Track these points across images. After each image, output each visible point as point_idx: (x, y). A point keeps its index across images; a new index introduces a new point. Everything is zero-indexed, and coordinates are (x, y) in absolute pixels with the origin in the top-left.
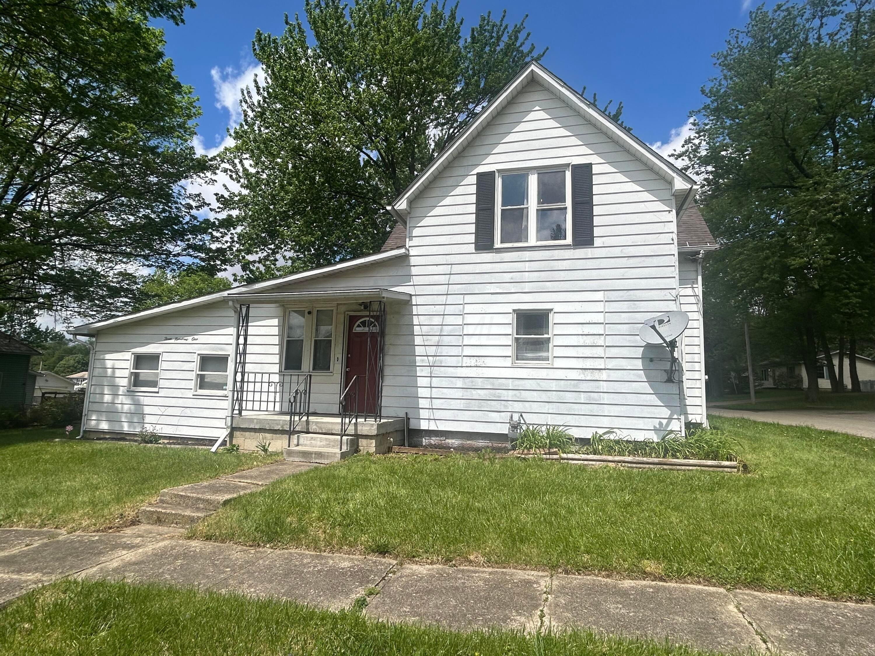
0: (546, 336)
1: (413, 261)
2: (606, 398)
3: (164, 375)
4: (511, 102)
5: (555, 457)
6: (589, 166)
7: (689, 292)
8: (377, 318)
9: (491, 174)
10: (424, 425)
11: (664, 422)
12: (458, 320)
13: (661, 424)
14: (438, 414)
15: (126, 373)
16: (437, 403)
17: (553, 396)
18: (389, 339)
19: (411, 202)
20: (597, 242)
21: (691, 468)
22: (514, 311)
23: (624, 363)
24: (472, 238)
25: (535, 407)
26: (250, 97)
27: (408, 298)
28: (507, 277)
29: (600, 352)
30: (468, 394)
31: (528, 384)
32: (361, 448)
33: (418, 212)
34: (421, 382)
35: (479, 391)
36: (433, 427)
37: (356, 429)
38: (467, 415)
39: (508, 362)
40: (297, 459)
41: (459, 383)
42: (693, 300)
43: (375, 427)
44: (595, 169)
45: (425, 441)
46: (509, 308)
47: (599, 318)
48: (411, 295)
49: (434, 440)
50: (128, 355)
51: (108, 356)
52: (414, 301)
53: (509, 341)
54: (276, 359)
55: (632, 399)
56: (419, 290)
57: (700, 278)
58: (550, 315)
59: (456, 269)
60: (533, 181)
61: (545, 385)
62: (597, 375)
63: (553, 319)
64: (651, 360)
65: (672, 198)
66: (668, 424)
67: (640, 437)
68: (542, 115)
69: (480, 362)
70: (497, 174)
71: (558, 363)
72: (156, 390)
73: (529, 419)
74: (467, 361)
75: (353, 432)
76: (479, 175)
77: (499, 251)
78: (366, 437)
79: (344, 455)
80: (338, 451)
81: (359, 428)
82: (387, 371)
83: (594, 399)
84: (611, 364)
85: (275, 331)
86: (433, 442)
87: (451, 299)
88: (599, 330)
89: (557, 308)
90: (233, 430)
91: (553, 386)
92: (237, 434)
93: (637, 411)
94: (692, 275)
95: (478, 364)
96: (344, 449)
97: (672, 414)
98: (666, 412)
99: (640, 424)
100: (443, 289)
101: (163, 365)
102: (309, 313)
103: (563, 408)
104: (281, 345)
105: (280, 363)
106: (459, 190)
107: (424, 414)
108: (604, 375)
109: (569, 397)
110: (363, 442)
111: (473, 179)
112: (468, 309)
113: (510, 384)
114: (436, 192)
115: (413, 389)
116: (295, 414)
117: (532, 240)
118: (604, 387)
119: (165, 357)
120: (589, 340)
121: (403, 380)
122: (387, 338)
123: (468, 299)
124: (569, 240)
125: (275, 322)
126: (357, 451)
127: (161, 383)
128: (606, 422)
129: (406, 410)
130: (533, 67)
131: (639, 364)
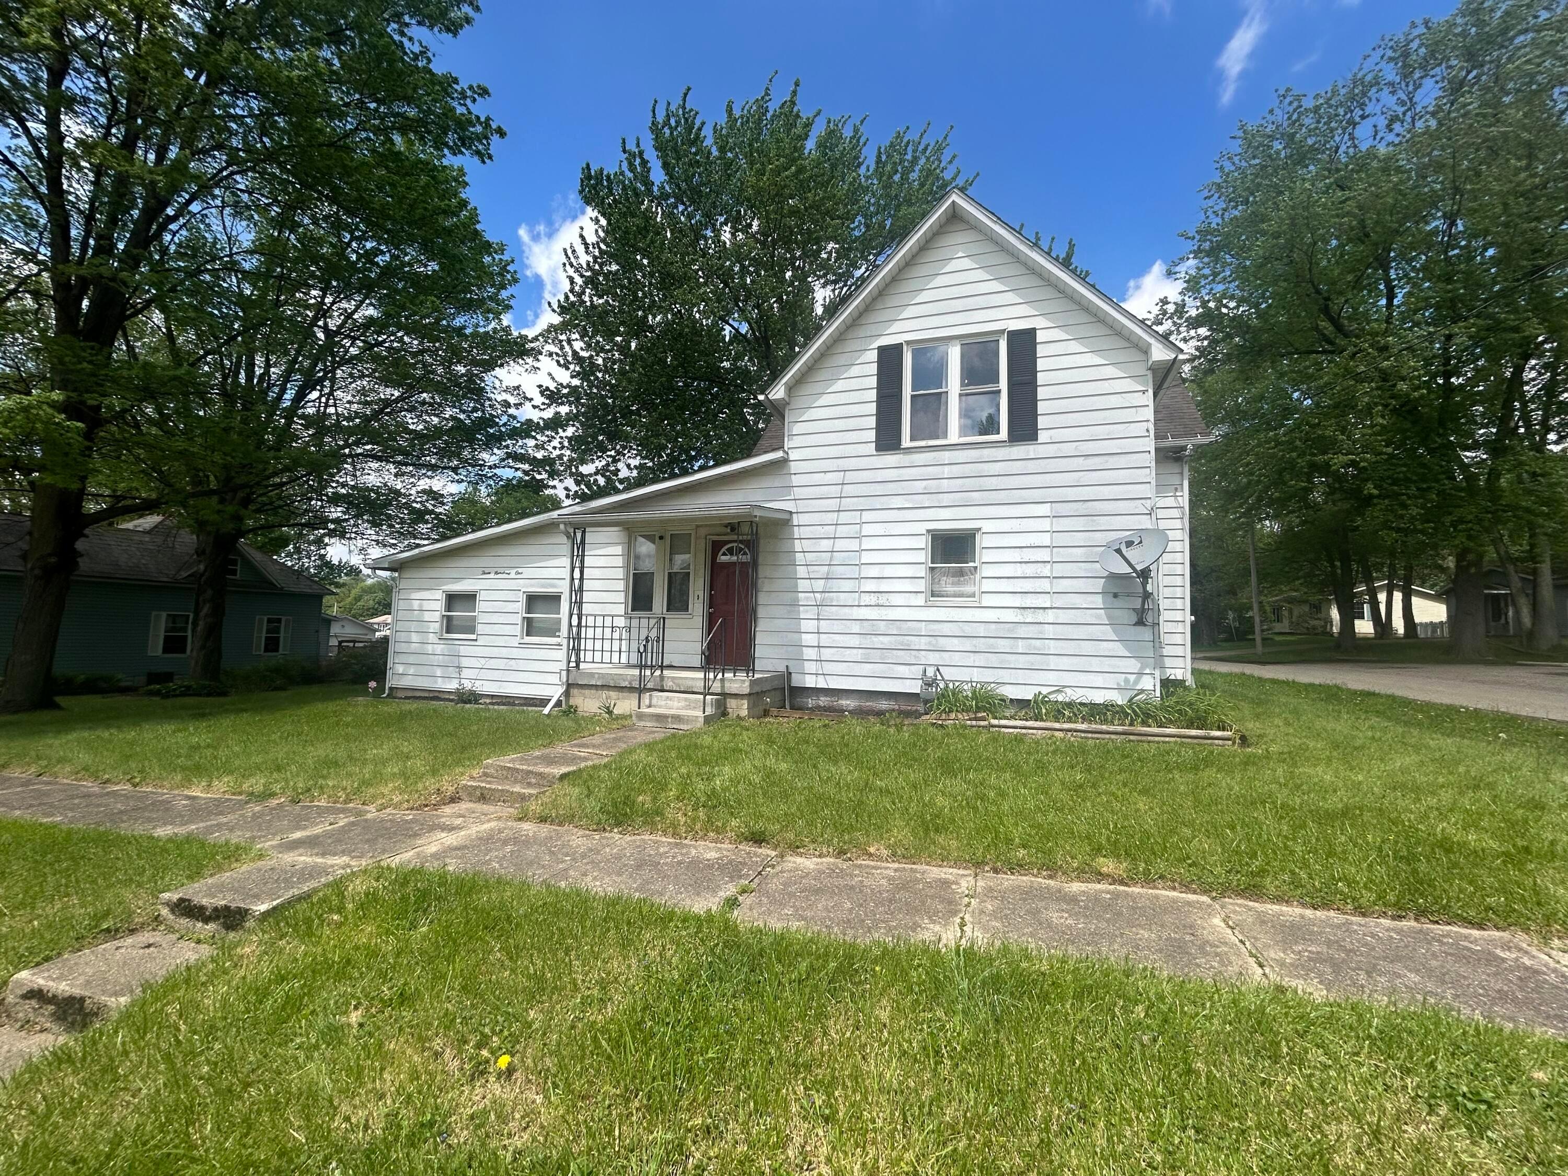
0: (971, 564)
1: (794, 468)
2: (1053, 647)
3: (482, 618)
4: (925, 246)
5: (982, 723)
6: (1032, 332)
7: (1170, 502)
8: (747, 543)
9: (898, 348)
10: (810, 682)
11: (1132, 678)
12: (854, 545)
13: (1127, 681)
14: (829, 668)
15: (437, 616)
16: (827, 654)
17: (981, 644)
18: (763, 571)
19: (790, 389)
20: (1042, 436)
21: (1167, 739)
22: (928, 531)
23: (1079, 601)
24: (872, 435)
25: (957, 659)
26: (577, 258)
27: (786, 516)
28: (919, 486)
29: (1045, 585)
30: (867, 642)
31: (946, 629)
32: (730, 710)
33: (797, 403)
34: (806, 625)
35: (881, 638)
36: (822, 684)
37: (723, 687)
38: (867, 669)
39: (920, 600)
40: (649, 724)
41: (856, 628)
42: (1176, 513)
43: (747, 684)
44: (1040, 336)
45: (811, 703)
46: (922, 528)
47: (1045, 539)
48: (791, 513)
49: (823, 701)
50: (439, 595)
51: (414, 596)
52: (796, 520)
53: (922, 571)
54: (621, 597)
55: (1088, 648)
56: (802, 505)
57: (1186, 484)
58: (978, 537)
59: (850, 476)
60: (954, 355)
61: (969, 630)
62: (1040, 617)
63: (981, 541)
64: (1115, 596)
65: (1149, 373)
66: (1137, 682)
67: (1099, 698)
68: (967, 263)
69: (883, 599)
70: (905, 348)
71: (987, 600)
72: (473, 637)
73: (948, 673)
74: (866, 599)
75: (719, 690)
76: (882, 350)
77: (909, 450)
78: (736, 696)
79: (708, 720)
80: (700, 714)
81: (727, 685)
82: (761, 612)
83: (1035, 648)
84: (1060, 601)
85: (619, 561)
86: (821, 704)
87: (844, 517)
88: (1044, 555)
89: (986, 526)
90: (569, 686)
91: (981, 630)
92: (574, 691)
93: (1095, 664)
94: (1175, 480)
95: (881, 602)
96: (709, 711)
97: (1142, 668)
98: (1133, 665)
99: (1099, 680)
100: (833, 504)
101: (481, 606)
102: (661, 538)
103: (994, 660)
104: (626, 579)
105: (626, 603)
106: (855, 371)
107: (810, 667)
108: (1050, 616)
109: (1003, 645)
110: (732, 703)
111: (873, 355)
112: (867, 529)
113: (923, 628)
114: (822, 375)
115: (796, 636)
116: (646, 666)
117: (954, 436)
118: (1050, 631)
119: (482, 596)
120: (1029, 570)
122: (760, 569)
123: (867, 516)
124: (1004, 434)
125: (619, 550)
126: (724, 714)
127: (480, 628)
128: (1053, 678)
129: (786, 663)
130: (954, 197)
131: (1098, 601)
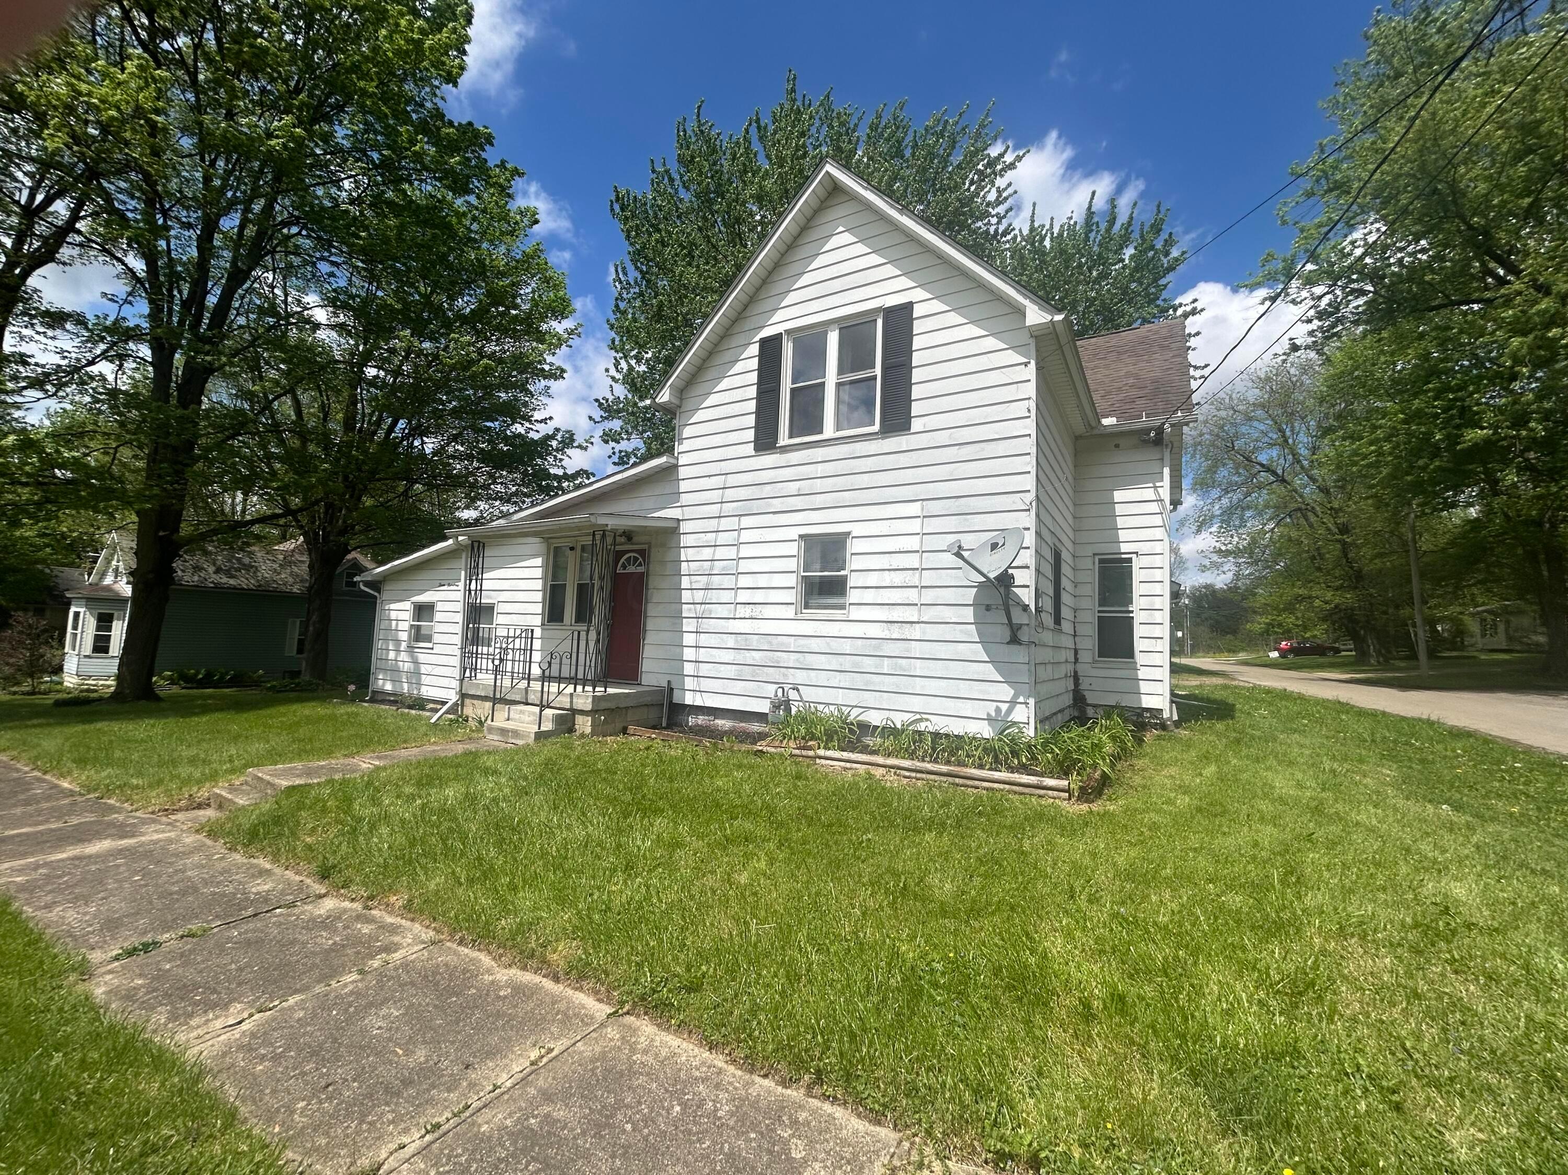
0: (842, 573)
2: (919, 668)
4: (806, 225)
5: (811, 753)
6: (909, 307)
9: (777, 338)
11: (1004, 707)
12: (731, 553)
13: (998, 710)
14: (706, 684)
16: (705, 669)
17: (847, 663)
19: (682, 391)
20: (916, 425)
22: (801, 536)
23: (949, 614)
24: (750, 435)
25: (822, 678)
27: (674, 525)
28: (793, 487)
29: (912, 595)
30: (741, 657)
31: (814, 644)
32: (577, 727)
35: (754, 653)
36: (699, 702)
37: (571, 702)
38: (738, 687)
39: (790, 612)
40: (496, 738)
41: (730, 642)
43: (590, 700)
44: (917, 311)
45: (691, 721)
46: (794, 533)
47: (913, 543)
48: (678, 520)
49: (701, 720)
50: (407, 605)
51: (393, 606)
52: (684, 527)
53: (791, 580)
54: (538, 608)
55: (956, 669)
57: (1166, 471)
59: (732, 480)
60: (833, 339)
61: (836, 646)
62: (908, 632)
64: (988, 608)
65: (1032, 342)
66: (1009, 711)
68: (848, 238)
69: (757, 611)
70: (785, 338)
71: (855, 613)
72: (430, 645)
74: (743, 611)
75: (568, 706)
76: (764, 342)
77: (785, 449)
78: (582, 712)
84: (929, 614)
85: (539, 573)
87: (725, 523)
88: (913, 561)
89: (856, 529)
90: (463, 696)
91: (847, 646)
92: (467, 701)
93: (964, 689)
95: (754, 615)
97: (1016, 696)
98: (1007, 692)
99: (967, 709)
100: (714, 510)
101: (438, 616)
102: (572, 549)
104: (544, 590)
105: (543, 614)
107: (689, 683)
108: (916, 632)
110: (579, 719)
111: (754, 349)
112: (746, 536)
113: (792, 644)
115: (678, 650)
117: (829, 430)
118: (917, 649)
119: (439, 606)
120: (897, 578)
121: (666, 637)
122: (651, 579)
123: (746, 522)
124: (876, 427)
125: (538, 561)
126: (571, 730)
127: (437, 638)
128: (917, 704)
129: (668, 678)
130: (828, 168)
131: (968, 614)
